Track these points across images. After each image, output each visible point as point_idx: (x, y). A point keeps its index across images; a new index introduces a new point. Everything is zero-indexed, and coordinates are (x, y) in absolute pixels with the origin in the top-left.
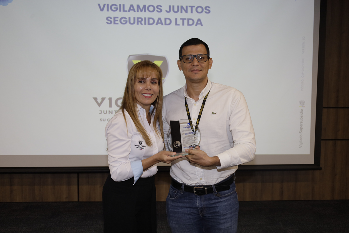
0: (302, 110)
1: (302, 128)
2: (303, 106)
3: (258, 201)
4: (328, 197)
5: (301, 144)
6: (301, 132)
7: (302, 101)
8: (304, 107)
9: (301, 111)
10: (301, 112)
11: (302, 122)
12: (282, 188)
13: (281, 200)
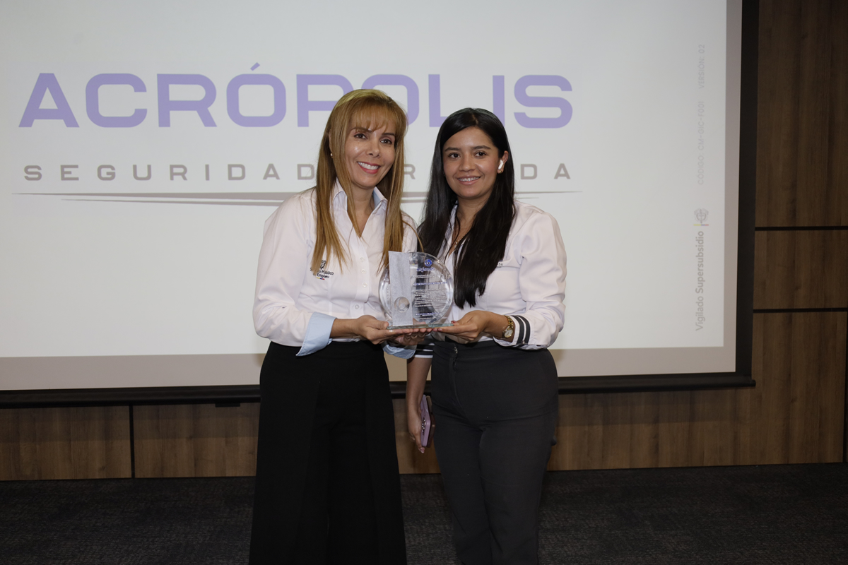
0: (701, 234)
1: (702, 280)
2: (704, 223)
3: (594, 470)
4: (775, 458)
5: (700, 319)
6: (700, 290)
7: (701, 210)
8: (707, 225)
9: (698, 236)
10: (700, 239)
11: (701, 265)
12: (656, 436)
13: (654, 467)
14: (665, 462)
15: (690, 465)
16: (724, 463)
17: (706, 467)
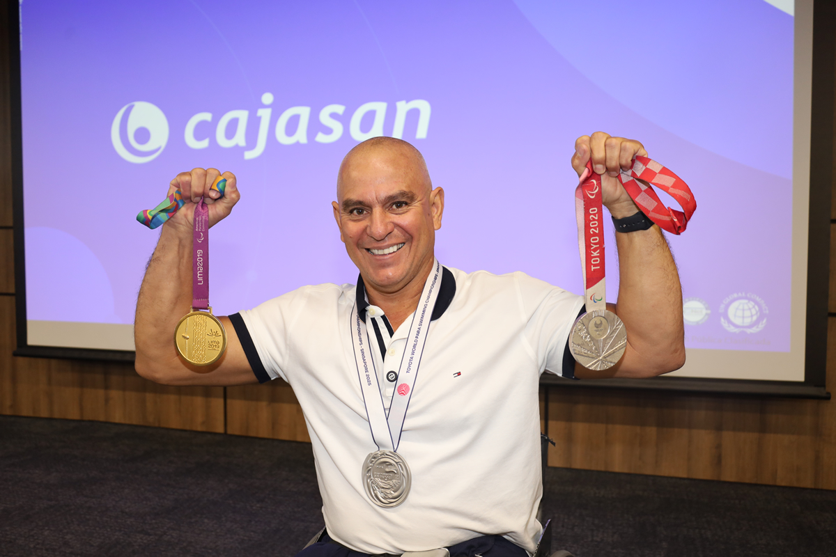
12: (719, 447)
13: (715, 479)
14: (729, 475)
15: (759, 482)
16: (802, 485)
17: (779, 487)
